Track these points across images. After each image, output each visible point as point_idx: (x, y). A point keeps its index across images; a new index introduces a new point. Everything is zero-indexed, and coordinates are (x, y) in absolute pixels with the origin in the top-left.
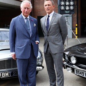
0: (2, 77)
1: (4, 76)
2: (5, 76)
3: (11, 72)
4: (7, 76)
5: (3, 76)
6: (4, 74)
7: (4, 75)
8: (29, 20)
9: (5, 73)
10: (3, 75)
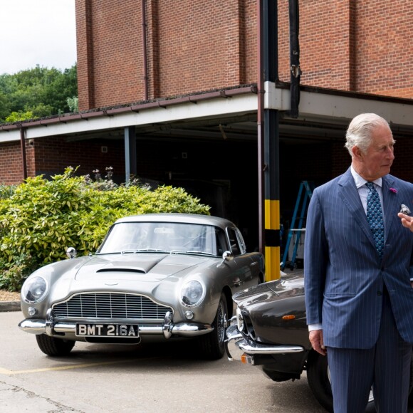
0: (78, 334)
1: (83, 332)
2: (85, 333)
3: (102, 326)
4: (91, 334)
5: (80, 333)
6: (83, 328)
7: (85, 330)
8: (379, 192)
9: (87, 325)
10: (80, 330)
